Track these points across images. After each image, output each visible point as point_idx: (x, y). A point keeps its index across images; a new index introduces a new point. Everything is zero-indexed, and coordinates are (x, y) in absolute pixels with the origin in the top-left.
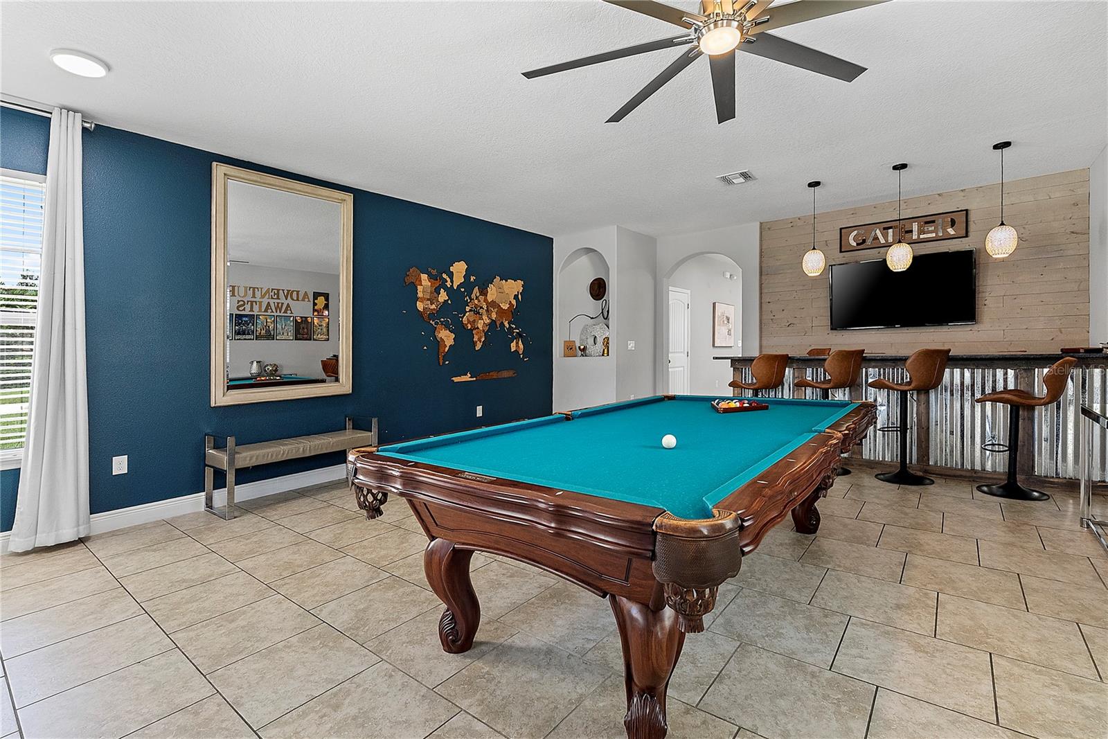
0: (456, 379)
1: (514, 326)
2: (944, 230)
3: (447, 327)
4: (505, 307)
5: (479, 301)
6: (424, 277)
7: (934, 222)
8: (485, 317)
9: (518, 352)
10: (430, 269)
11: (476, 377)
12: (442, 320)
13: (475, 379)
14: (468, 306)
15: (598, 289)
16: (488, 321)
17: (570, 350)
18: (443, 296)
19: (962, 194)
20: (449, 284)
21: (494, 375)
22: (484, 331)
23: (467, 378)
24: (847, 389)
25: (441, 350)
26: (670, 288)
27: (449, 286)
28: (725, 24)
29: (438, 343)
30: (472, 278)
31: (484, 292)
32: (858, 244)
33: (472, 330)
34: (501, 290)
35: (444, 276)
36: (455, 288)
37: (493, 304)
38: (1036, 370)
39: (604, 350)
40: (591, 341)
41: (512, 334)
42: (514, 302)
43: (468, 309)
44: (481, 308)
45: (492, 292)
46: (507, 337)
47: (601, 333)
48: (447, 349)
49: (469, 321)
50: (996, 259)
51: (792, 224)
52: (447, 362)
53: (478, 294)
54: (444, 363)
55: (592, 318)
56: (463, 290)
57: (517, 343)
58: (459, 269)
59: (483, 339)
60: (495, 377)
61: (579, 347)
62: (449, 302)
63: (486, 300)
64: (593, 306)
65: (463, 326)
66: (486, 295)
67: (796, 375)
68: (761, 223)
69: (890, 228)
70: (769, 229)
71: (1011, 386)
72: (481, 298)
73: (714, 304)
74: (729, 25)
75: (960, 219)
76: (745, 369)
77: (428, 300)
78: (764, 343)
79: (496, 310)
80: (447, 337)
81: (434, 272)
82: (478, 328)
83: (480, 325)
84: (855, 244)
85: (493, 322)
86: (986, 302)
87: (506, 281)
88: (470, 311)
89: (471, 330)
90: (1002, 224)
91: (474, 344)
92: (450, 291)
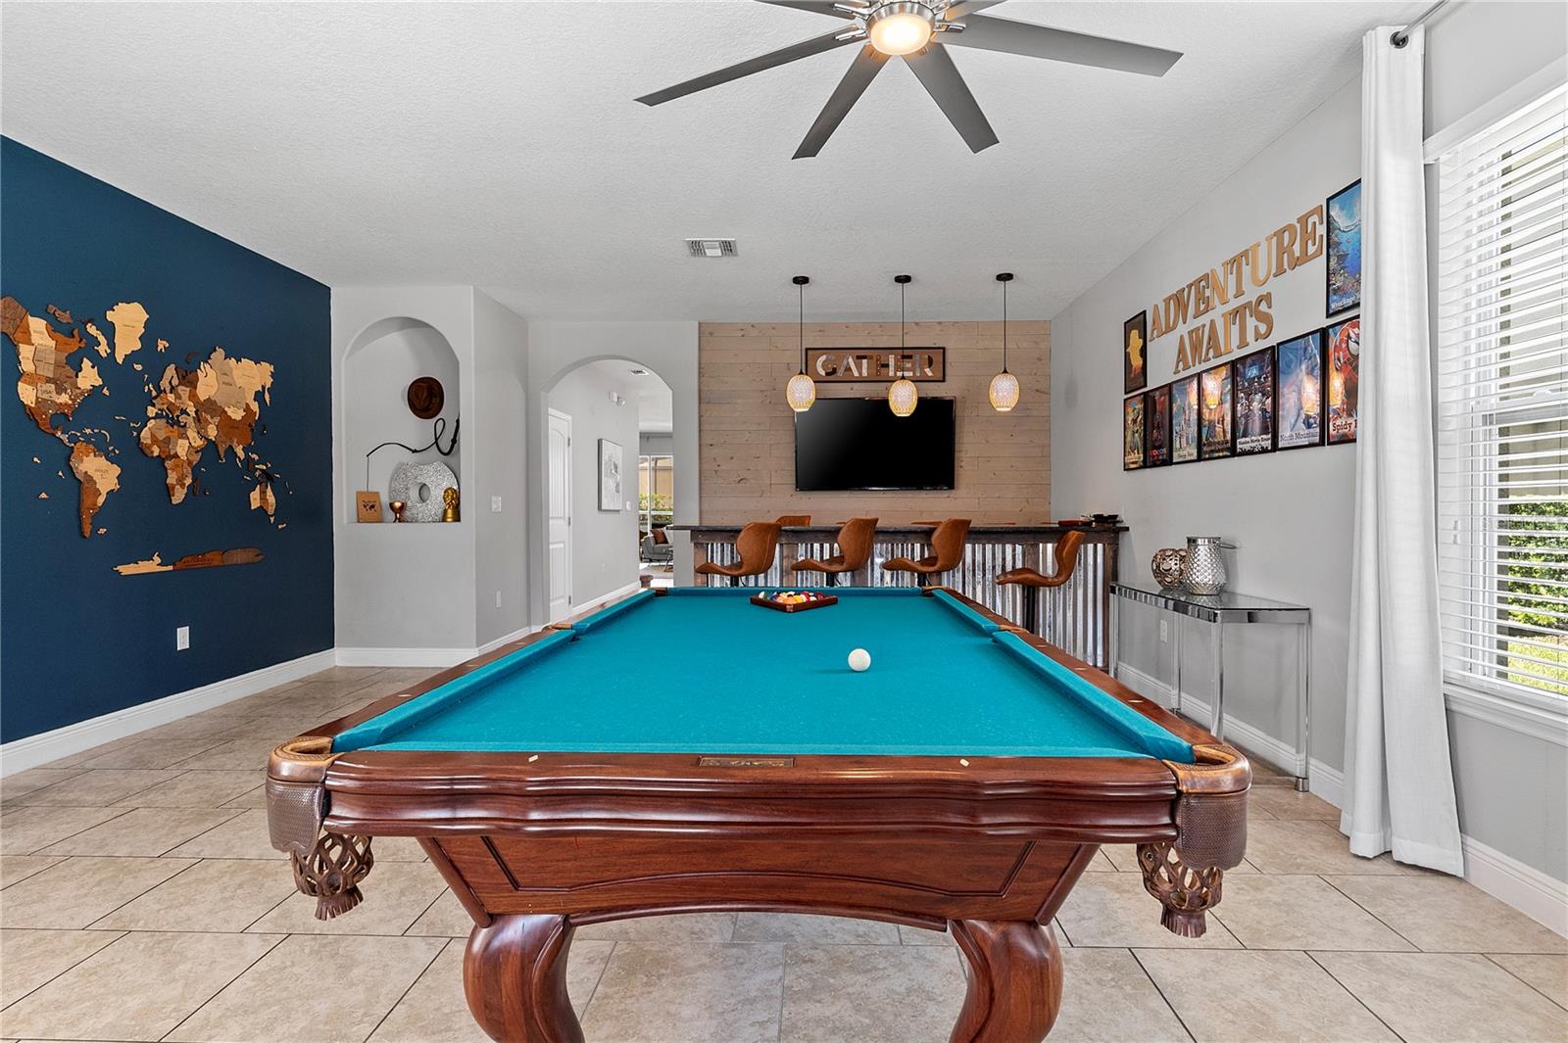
0: (126, 570)
1: (255, 457)
2: (922, 370)
3: (101, 449)
4: (236, 414)
5: (178, 397)
6: (37, 325)
7: (910, 357)
8: (192, 433)
9: (266, 512)
10: (52, 308)
11: (174, 565)
12: (88, 431)
13: (170, 568)
14: (154, 405)
15: (426, 398)
16: (199, 443)
17: (369, 508)
18: (89, 377)
19: (938, 327)
20: (103, 349)
21: (215, 559)
22: (190, 463)
23: (152, 566)
24: (849, 574)
25: (87, 502)
26: (551, 411)
27: (104, 355)
28: (915, 11)
29: (80, 486)
30: (162, 345)
31: (188, 378)
32: (827, 374)
33: (163, 460)
34: (227, 379)
35: (92, 329)
36: (120, 361)
37: (209, 407)
38: (1041, 545)
39: (445, 511)
40: (414, 493)
41: (252, 475)
42: (255, 407)
43: (151, 411)
44: (184, 412)
45: (208, 382)
46: (241, 480)
47: (439, 481)
48: (101, 500)
49: (155, 440)
50: (999, 412)
51: (743, 332)
52: (102, 531)
53: (175, 382)
54: (95, 530)
55: (415, 451)
56: (138, 367)
57: (263, 493)
58: (129, 320)
59: (188, 481)
60: (216, 563)
61: (392, 506)
62: (105, 391)
63: (193, 396)
64: (416, 430)
65: (141, 450)
66: (193, 384)
67: (785, 554)
68: (700, 324)
69: (864, 357)
70: (711, 334)
71: (1019, 565)
72: (184, 391)
73: (600, 442)
74: (920, 13)
75: (937, 358)
76: (712, 545)
77: (49, 380)
78: (705, 507)
79: (217, 420)
80: (101, 473)
81: (65, 317)
82: (176, 456)
83: (182, 448)
84: (823, 373)
85: (211, 446)
86: (962, 464)
87: (239, 360)
88: (157, 417)
89: (161, 460)
90: (1005, 372)
91: (168, 491)
92: (105, 365)
